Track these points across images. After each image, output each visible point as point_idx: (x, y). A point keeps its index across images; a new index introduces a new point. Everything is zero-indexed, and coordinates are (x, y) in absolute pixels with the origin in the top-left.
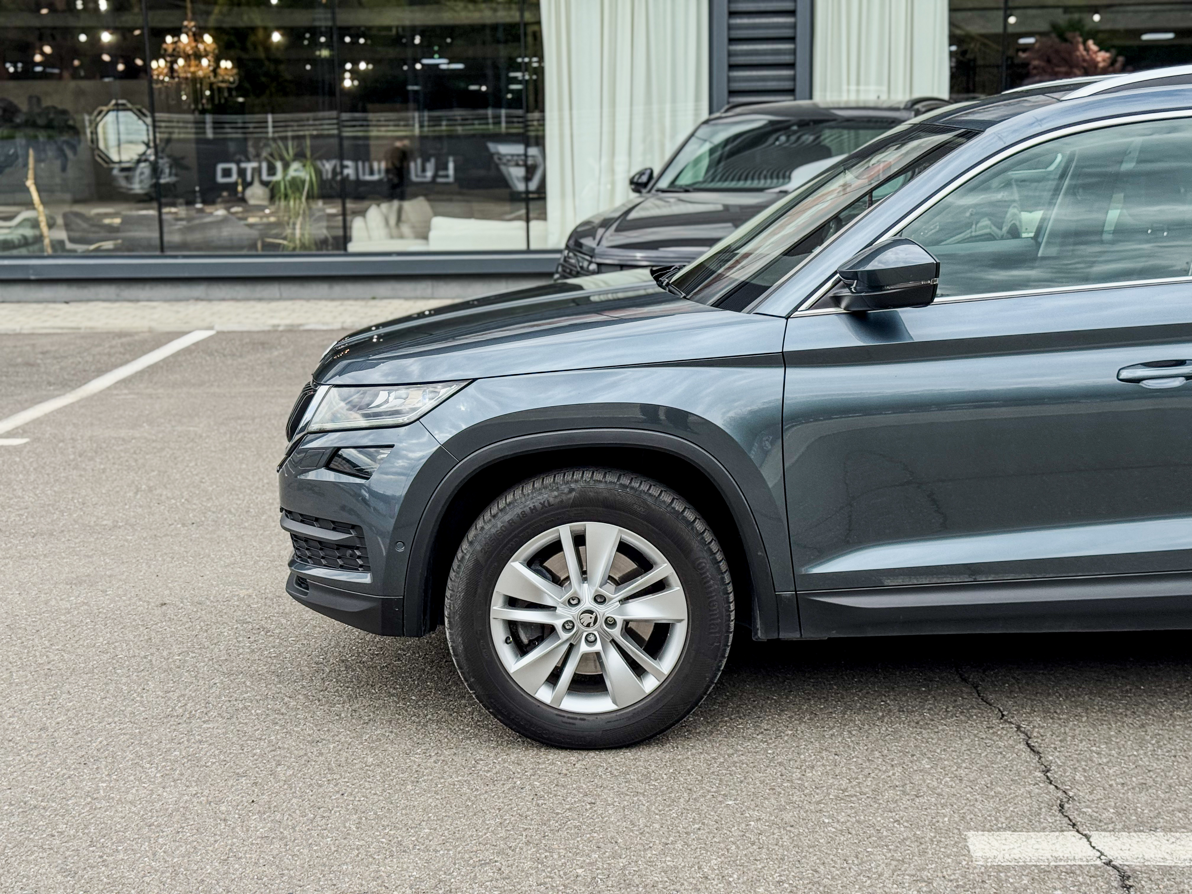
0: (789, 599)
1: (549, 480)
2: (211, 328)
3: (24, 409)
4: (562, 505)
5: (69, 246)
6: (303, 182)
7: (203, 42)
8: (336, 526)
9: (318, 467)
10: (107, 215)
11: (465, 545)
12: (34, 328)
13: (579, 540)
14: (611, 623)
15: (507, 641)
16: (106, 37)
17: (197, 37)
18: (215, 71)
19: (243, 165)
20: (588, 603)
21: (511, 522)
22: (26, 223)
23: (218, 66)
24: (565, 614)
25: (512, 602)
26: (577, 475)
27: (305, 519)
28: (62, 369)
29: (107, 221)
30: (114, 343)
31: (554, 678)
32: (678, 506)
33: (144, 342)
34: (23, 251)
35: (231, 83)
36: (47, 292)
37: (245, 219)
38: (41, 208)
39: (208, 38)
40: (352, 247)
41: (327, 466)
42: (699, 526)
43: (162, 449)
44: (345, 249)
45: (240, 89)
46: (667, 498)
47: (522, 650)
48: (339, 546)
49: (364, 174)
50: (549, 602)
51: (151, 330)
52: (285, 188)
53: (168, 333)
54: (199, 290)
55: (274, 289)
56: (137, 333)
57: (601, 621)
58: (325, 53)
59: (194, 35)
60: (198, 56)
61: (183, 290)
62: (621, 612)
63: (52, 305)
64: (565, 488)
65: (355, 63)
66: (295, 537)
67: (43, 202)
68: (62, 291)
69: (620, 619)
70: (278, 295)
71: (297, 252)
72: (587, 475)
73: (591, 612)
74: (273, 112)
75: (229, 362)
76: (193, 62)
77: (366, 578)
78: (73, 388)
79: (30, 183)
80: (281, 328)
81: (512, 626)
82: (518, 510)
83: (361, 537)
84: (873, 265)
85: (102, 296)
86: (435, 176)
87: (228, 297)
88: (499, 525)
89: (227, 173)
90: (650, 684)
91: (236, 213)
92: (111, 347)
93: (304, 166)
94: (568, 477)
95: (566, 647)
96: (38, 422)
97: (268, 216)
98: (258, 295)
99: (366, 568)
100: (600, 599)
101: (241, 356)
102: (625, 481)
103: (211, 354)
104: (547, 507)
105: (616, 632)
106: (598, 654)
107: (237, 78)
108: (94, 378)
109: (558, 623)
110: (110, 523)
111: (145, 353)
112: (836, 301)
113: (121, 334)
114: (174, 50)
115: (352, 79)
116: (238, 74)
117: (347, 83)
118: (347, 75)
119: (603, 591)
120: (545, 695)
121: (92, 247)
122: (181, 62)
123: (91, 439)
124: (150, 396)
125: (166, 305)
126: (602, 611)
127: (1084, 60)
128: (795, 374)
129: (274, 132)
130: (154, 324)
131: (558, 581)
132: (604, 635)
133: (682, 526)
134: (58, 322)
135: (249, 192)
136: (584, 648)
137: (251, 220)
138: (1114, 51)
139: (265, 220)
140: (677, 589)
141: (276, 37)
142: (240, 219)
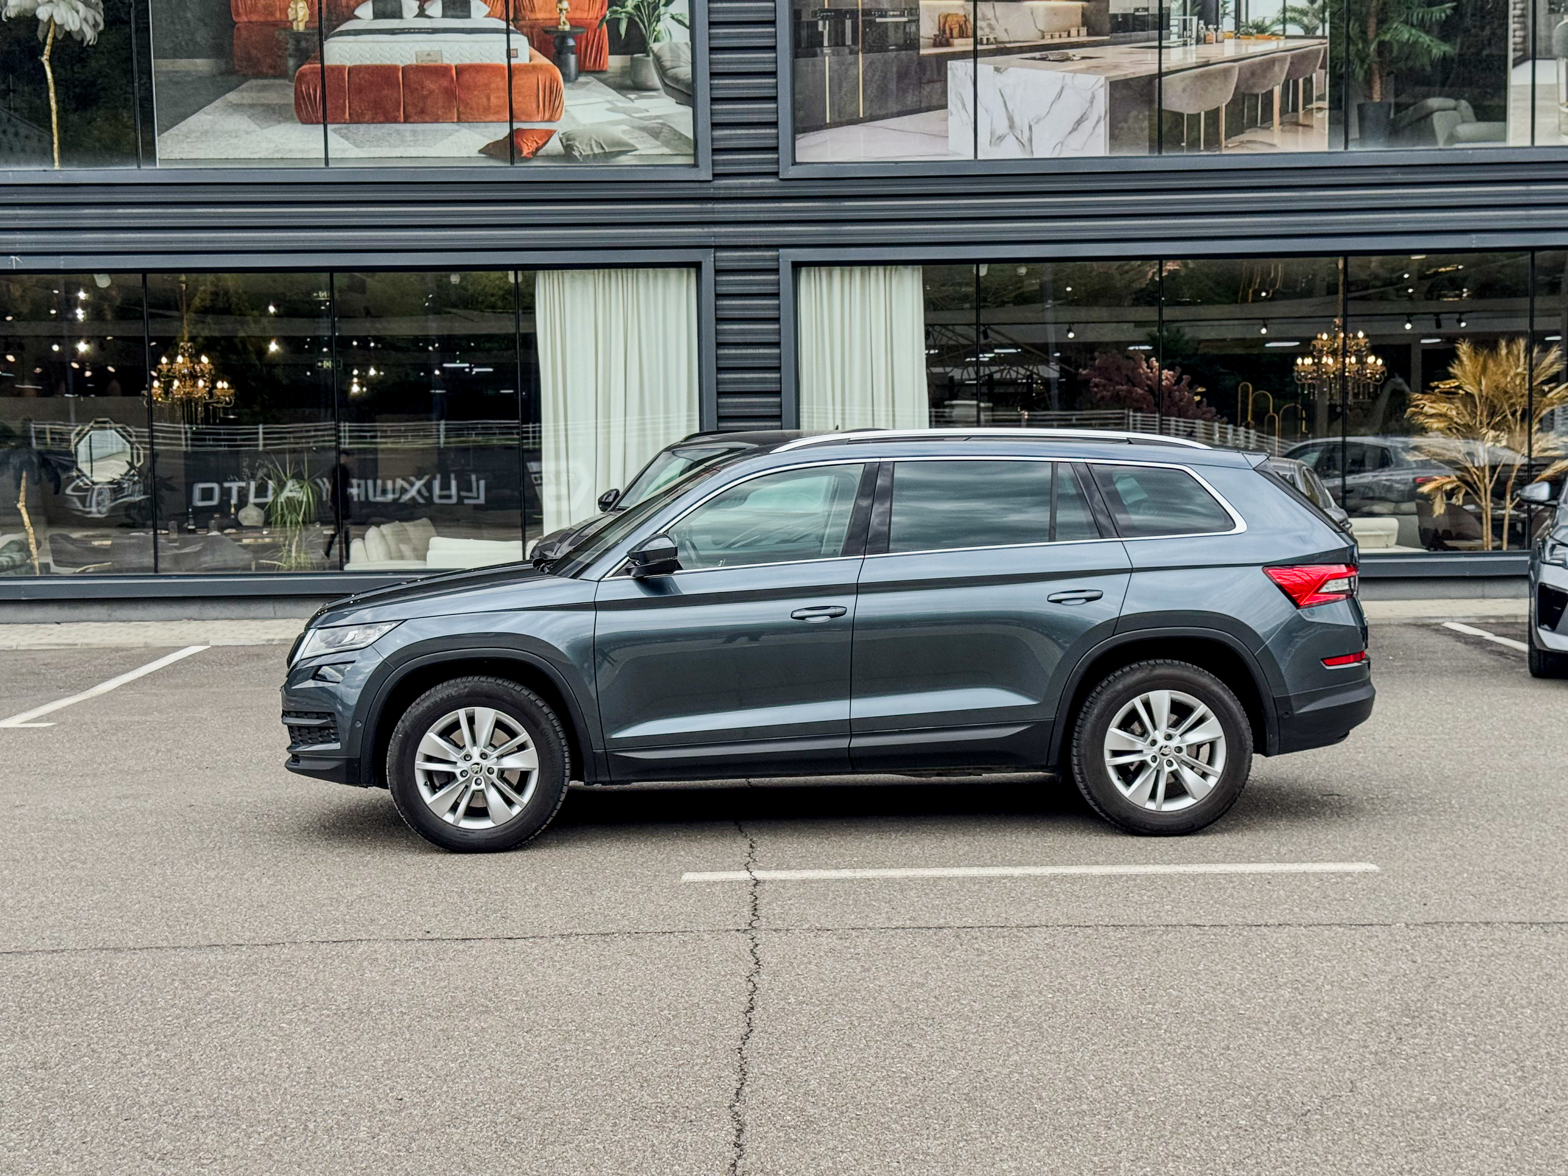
0: (601, 754)
1: (452, 682)
2: (207, 643)
3: (43, 704)
4: (460, 696)
5: (54, 568)
6: (300, 503)
7: (200, 362)
8: (319, 715)
9: (307, 679)
10: (95, 537)
11: (399, 723)
12: (30, 645)
13: (471, 720)
14: (490, 771)
15: (426, 784)
16: (82, 347)
17: (194, 357)
18: (210, 393)
19: (226, 485)
20: (476, 758)
21: (428, 707)
22: (13, 546)
23: (215, 387)
24: (463, 765)
25: (429, 759)
26: (470, 678)
27: (298, 714)
28: (67, 676)
29: (96, 543)
30: (112, 656)
31: (454, 808)
32: (532, 697)
33: (141, 655)
34: (11, 573)
35: (227, 403)
36: (38, 613)
37: (240, 540)
38: (31, 531)
39: (204, 359)
40: (348, 567)
41: (313, 678)
42: (546, 710)
43: (174, 728)
44: (341, 568)
45: (234, 409)
46: (525, 692)
47: (434, 789)
48: (320, 728)
49: (375, 496)
50: (453, 759)
51: (146, 646)
52: (282, 509)
53: (165, 648)
54: (192, 610)
55: (267, 609)
56: (133, 648)
57: (484, 770)
58: (327, 364)
59: (191, 356)
60: (194, 377)
61: (176, 610)
62: (496, 764)
63: (43, 626)
64: (462, 686)
65: (364, 369)
66: (291, 728)
67: (32, 524)
68: (53, 612)
69: (496, 768)
70: (272, 615)
71: (292, 572)
72: (476, 678)
73: (477, 764)
74: (265, 423)
75: (226, 669)
76: (188, 383)
77: (336, 746)
78: (82, 691)
79: (21, 505)
80: (275, 643)
81: (429, 774)
82: (432, 700)
83: (334, 721)
84: (646, 548)
85: (93, 617)
86: (460, 499)
87: (223, 616)
88: (421, 709)
89: (207, 494)
90: (516, 810)
91: (230, 534)
92: (110, 659)
93: (301, 487)
94: (464, 679)
95: (463, 786)
96: (59, 712)
97: (263, 537)
98: (252, 614)
99: (336, 740)
100: (484, 756)
101: (237, 665)
102: (500, 682)
103: (208, 664)
104: (450, 698)
105: (494, 777)
106: (482, 791)
107: (233, 398)
108: (100, 683)
109: (458, 772)
110: (140, 769)
111: (144, 663)
112: (628, 571)
113: (117, 650)
114: (169, 371)
115: (361, 385)
116: (235, 395)
117: (355, 389)
118: (355, 380)
119: (486, 751)
120: (449, 818)
121: (78, 570)
122: (176, 383)
123: (110, 722)
124: (156, 695)
125: (159, 624)
126: (485, 763)
127: (1149, 378)
128: (602, 615)
129: (265, 445)
130: (149, 640)
131: (460, 747)
132: (487, 779)
133: (534, 709)
134: (53, 640)
135: (242, 514)
136: (474, 787)
137: (245, 541)
138: (1179, 369)
139: (260, 541)
140: (532, 749)
141: (273, 347)
142: (235, 540)
